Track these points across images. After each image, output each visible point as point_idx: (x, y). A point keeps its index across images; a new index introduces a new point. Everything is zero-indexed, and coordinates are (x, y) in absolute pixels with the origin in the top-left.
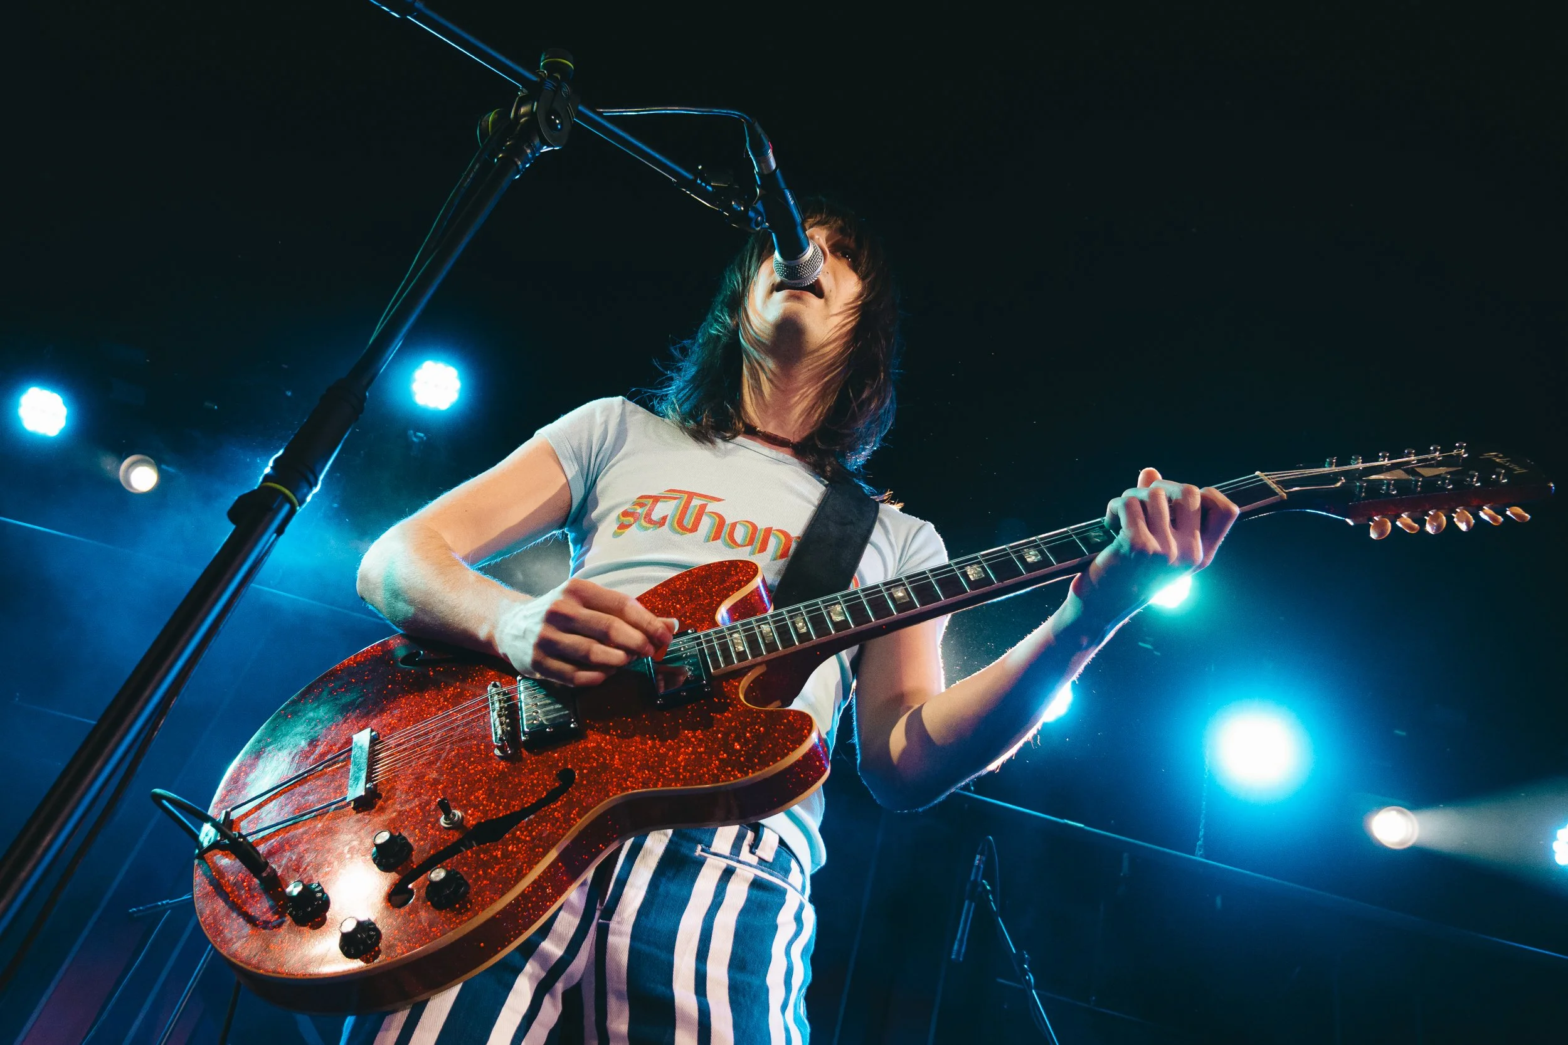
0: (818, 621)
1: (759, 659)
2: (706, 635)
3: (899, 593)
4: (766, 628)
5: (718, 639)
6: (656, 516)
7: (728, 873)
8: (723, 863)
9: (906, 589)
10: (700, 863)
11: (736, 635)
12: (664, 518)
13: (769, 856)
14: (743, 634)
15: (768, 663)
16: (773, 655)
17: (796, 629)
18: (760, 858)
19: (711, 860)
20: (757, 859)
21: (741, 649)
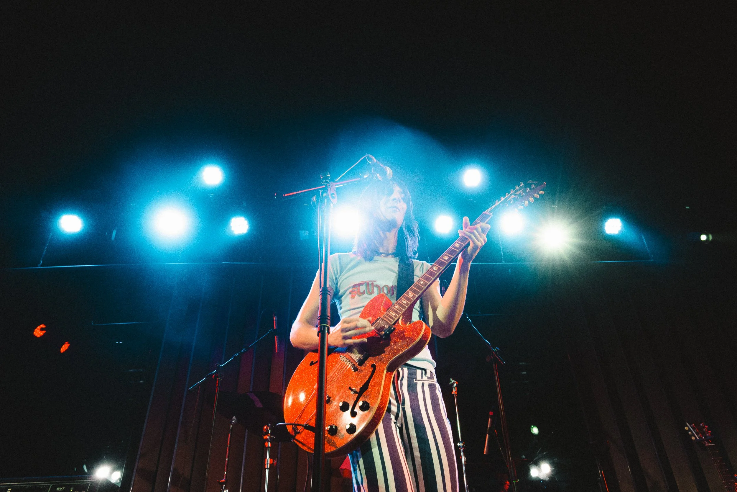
0: (408, 299)
1: (400, 315)
2: (384, 317)
3: (422, 283)
4: (397, 307)
5: (387, 315)
6: (362, 291)
7: (423, 384)
8: (421, 382)
9: (423, 281)
10: (416, 384)
11: (391, 312)
12: (364, 291)
13: (429, 376)
14: (392, 311)
15: (402, 315)
16: (403, 312)
17: (404, 303)
18: (428, 377)
19: (418, 382)
20: (427, 377)
21: (394, 315)
